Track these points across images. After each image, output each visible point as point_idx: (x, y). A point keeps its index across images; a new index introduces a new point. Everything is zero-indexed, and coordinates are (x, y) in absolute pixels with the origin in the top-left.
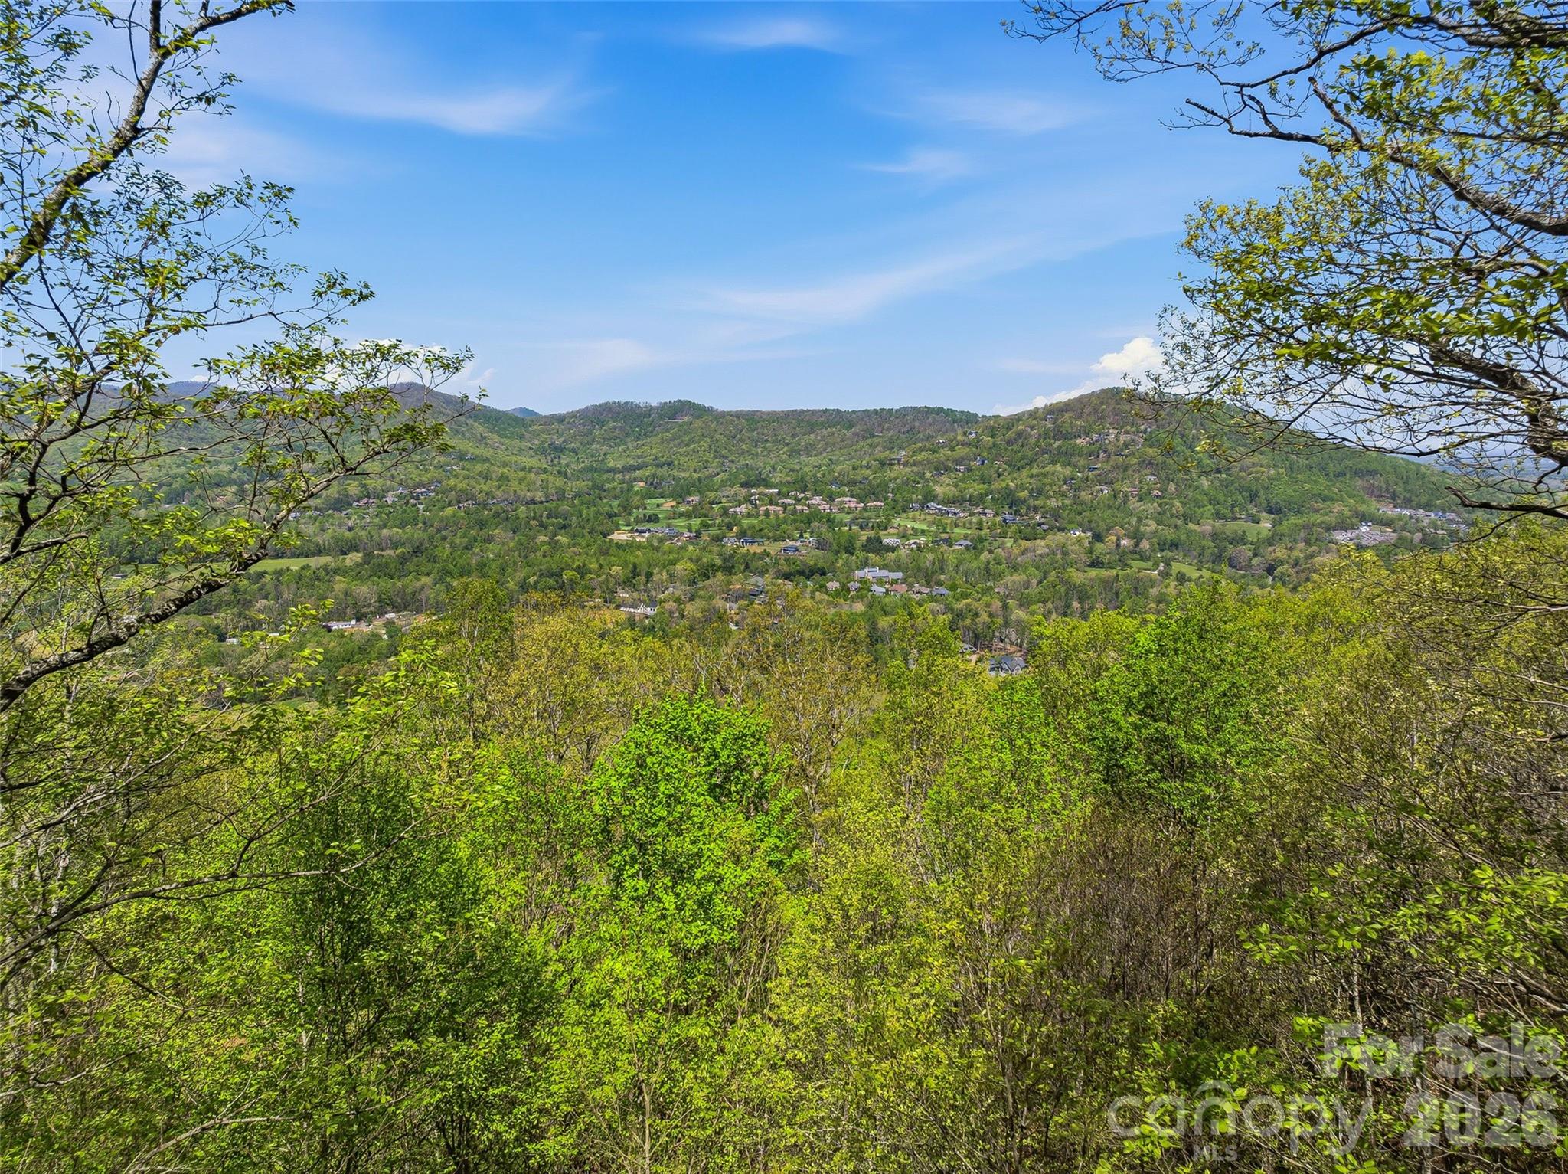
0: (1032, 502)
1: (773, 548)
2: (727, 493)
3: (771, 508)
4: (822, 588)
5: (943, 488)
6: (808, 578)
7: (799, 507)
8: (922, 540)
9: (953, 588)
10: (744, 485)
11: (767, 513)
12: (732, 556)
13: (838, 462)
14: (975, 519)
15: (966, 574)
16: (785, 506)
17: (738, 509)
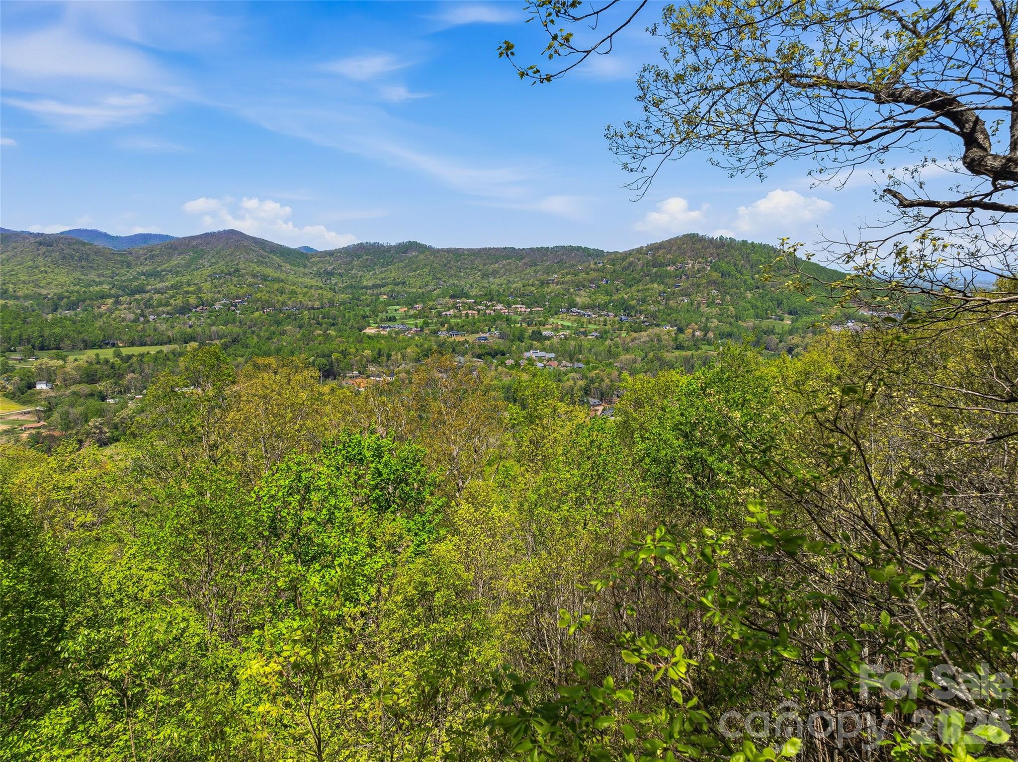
0: (638, 308)
1: (471, 338)
2: (441, 302)
3: (470, 312)
4: (503, 363)
5: (581, 299)
6: (493, 357)
7: (488, 311)
8: (567, 332)
9: (588, 363)
10: (452, 297)
11: (467, 315)
12: (444, 343)
13: (514, 282)
14: (602, 319)
15: (596, 354)
16: (478, 311)
17: (448, 313)
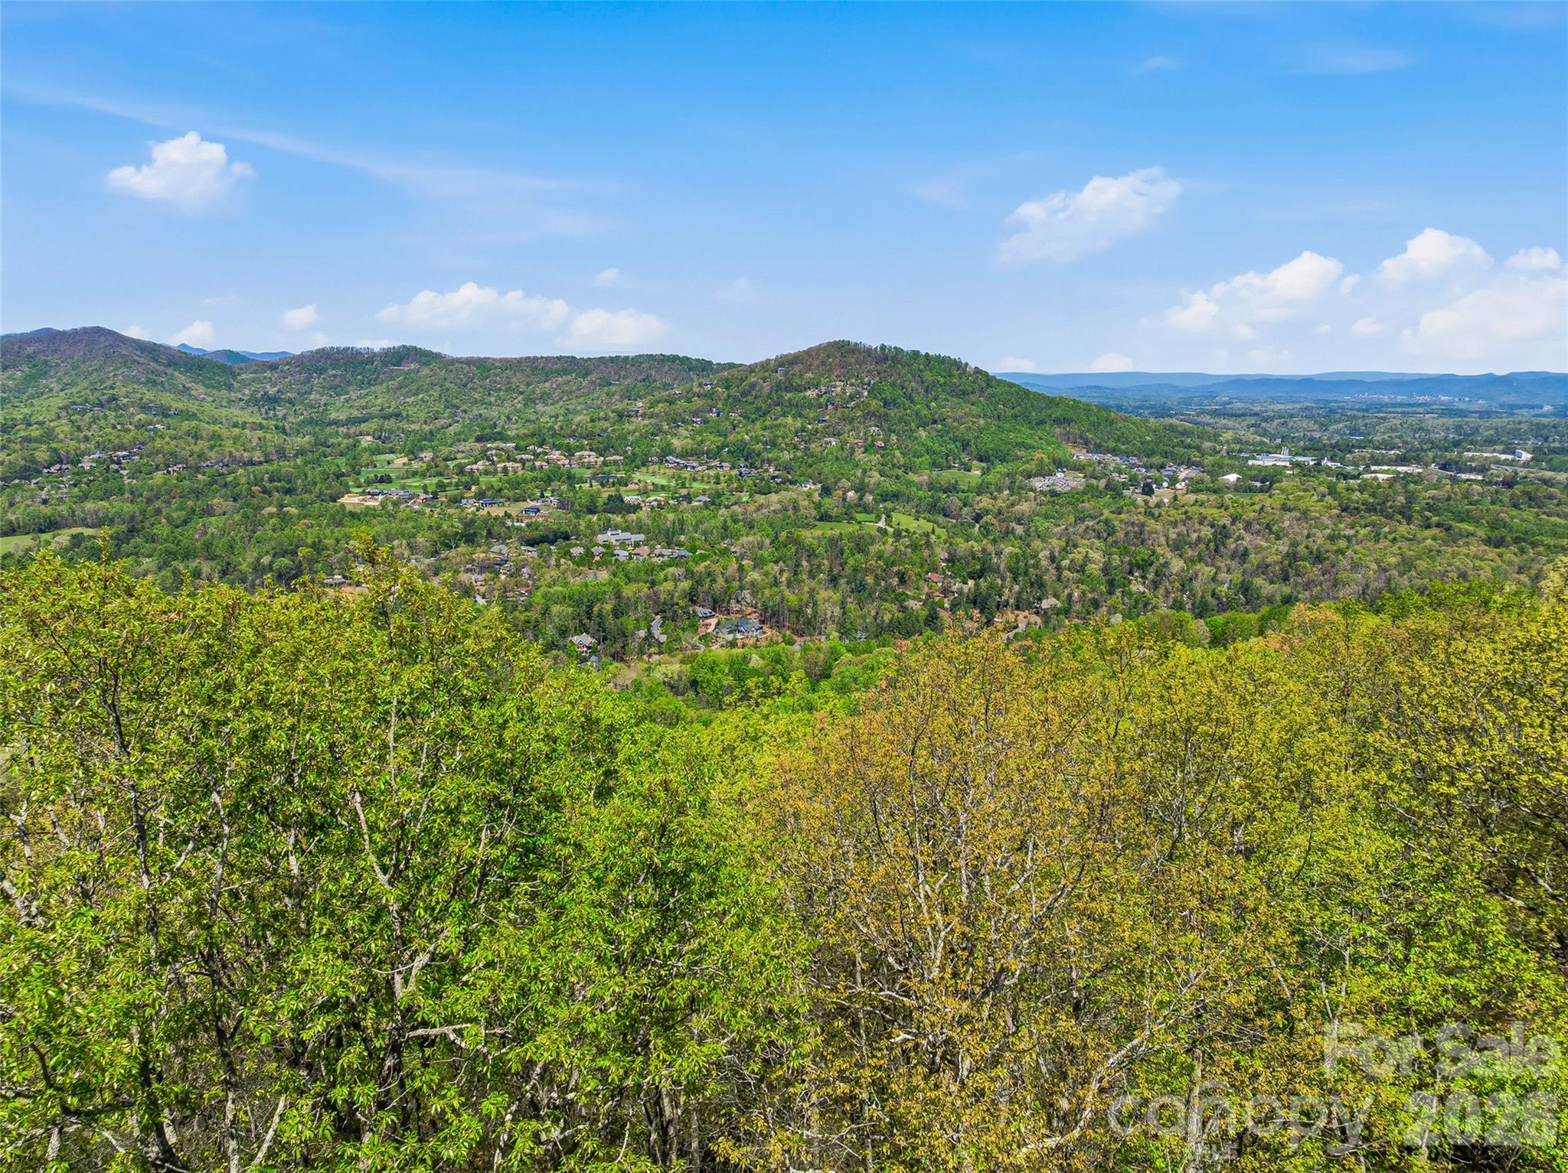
0: (765, 455)
1: (514, 509)
2: (461, 448)
3: (509, 465)
4: (567, 554)
5: (680, 441)
6: (552, 543)
7: (538, 463)
8: (661, 496)
9: (693, 549)
10: (479, 439)
11: (505, 470)
12: (472, 521)
13: (576, 412)
14: (712, 473)
15: (705, 533)
16: (523, 462)
17: (475, 467)
